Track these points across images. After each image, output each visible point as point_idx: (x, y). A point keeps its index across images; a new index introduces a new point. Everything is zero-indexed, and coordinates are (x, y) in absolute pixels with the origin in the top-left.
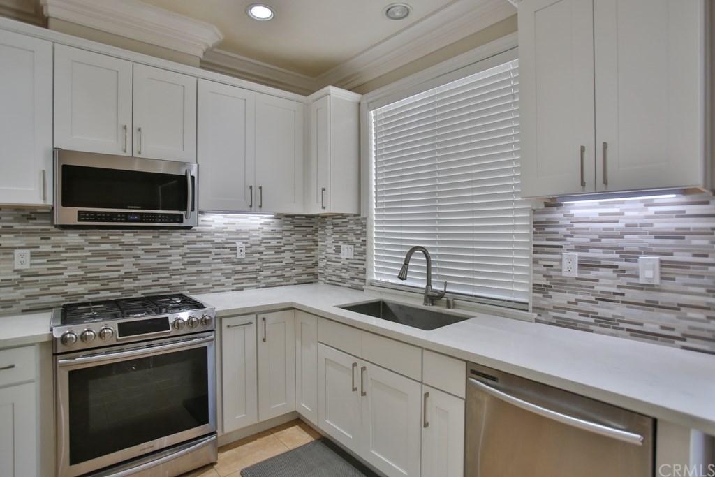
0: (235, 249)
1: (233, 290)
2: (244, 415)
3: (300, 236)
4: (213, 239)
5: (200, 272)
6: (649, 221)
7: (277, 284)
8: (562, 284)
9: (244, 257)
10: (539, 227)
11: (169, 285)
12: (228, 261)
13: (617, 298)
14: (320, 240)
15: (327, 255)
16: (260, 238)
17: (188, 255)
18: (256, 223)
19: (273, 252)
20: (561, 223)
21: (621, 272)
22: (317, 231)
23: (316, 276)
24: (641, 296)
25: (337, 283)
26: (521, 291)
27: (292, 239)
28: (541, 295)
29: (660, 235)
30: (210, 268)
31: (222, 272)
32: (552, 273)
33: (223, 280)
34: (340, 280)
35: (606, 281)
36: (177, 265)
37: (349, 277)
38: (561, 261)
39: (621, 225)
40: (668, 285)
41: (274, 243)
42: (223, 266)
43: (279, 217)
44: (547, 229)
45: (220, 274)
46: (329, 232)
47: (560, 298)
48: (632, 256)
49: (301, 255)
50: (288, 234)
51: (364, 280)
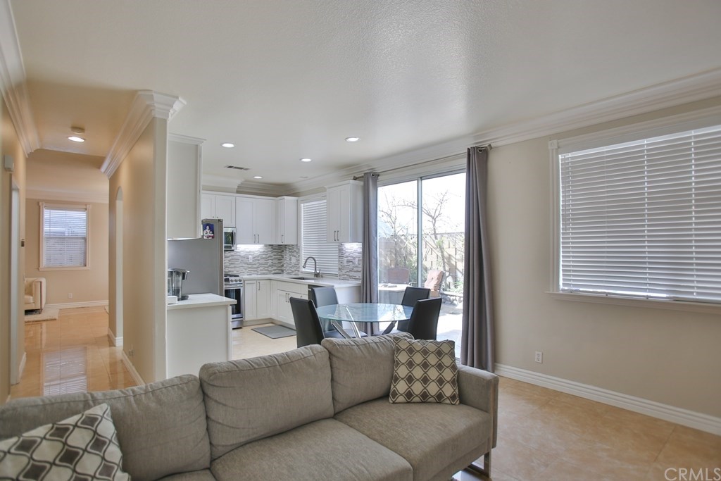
0: (248, 258)
2: (252, 315)
3: (275, 254)
4: (241, 255)
5: (235, 267)
6: (356, 249)
8: (344, 267)
9: (252, 261)
12: (246, 263)
14: (284, 255)
15: (287, 262)
16: (258, 254)
17: (231, 261)
18: (257, 248)
19: (264, 260)
20: (343, 249)
21: (353, 263)
22: (283, 251)
23: (283, 271)
24: (355, 269)
26: (336, 271)
27: (272, 255)
28: (340, 271)
29: (358, 253)
30: (239, 266)
32: (342, 264)
33: (244, 271)
35: (351, 266)
36: (227, 264)
38: (343, 260)
39: (353, 250)
41: (264, 256)
42: (244, 265)
43: (266, 246)
44: (341, 251)
45: (243, 268)
46: (287, 252)
47: (343, 272)
48: (354, 258)
49: (276, 261)
50: (270, 253)
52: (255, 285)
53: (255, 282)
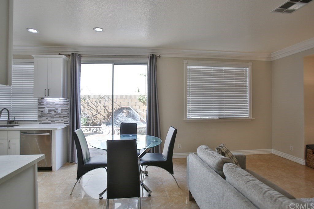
6: (59, 102)
8: (45, 115)
10: (40, 103)
13: (55, 116)
20: (44, 102)
21: (55, 112)
24: (58, 116)
26: (36, 118)
28: (40, 118)
29: (61, 105)
32: (43, 113)
35: (53, 114)
38: (44, 110)
39: (55, 103)
40: (62, 113)
44: (42, 104)
47: (44, 118)
48: (57, 109)
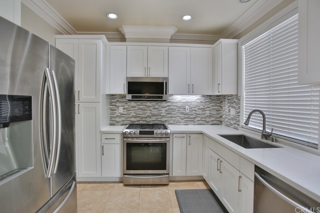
0: (185, 109)
1: (184, 125)
2: (180, 171)
3: (213, 104)
4: (177, 105)
5: (172, 117)
7: (203, 124)
9: (189, 112)
11: (161, 121)
12: (182, 113)
14: (223, 106)
15: (226, 113)
16: (196, 105)
17: (168, 111)
18: (194, 99)
19: (201, 111)
22: (222, 102)
23: (221, 122)
25: (229, 126)
26: (315, 138)
27: (210, 105)
30: (175, 116)
31: (180, 117)
33: (180, 120)
34: (230, 124)
36: (164, 114)
37: (233, 123)
41: (202, 107)
42: (181, 115)
43: (204, 96)
45: (179, 118)
46: (226, 102)
49: (214, 112)
50: (208, 103)
51: (239, 125)
52: (186, 138)
53: (185, 135)
